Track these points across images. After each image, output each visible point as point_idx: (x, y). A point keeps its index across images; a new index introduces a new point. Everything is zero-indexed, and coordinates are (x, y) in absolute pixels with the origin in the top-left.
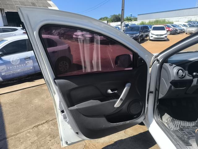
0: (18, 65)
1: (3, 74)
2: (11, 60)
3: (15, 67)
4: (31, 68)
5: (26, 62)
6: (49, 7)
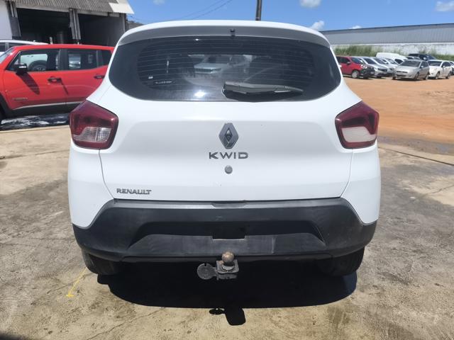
6: (111, 4)
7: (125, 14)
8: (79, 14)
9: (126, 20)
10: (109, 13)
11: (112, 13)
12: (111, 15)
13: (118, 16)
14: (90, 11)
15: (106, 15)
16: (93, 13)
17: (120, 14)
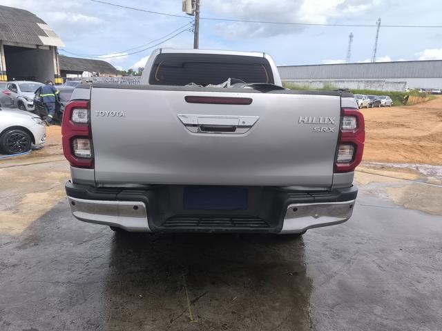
6: (41, 37)
7: (56, 47)
8: (4, 46)
9: (57, 53)
10: (38, 46)
11: (42, 45)
12: (40, 47)
13: (48, 49)
14: (17, 43)
15: (35, 47)
16: (21, 45)
17: (50, 47)
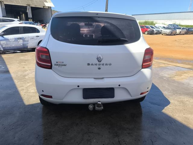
0: (14, 41)
1: (4, 46)
2: (9, 38)
3: (11, 43)
4: (22, 45)
5: (19, 41)
6: (45, 3)
7: (51, 7)
8: (31, 7)
9: (51, 10)
11: (45, 6)
13: (48, 8)
14: (36, 6)
